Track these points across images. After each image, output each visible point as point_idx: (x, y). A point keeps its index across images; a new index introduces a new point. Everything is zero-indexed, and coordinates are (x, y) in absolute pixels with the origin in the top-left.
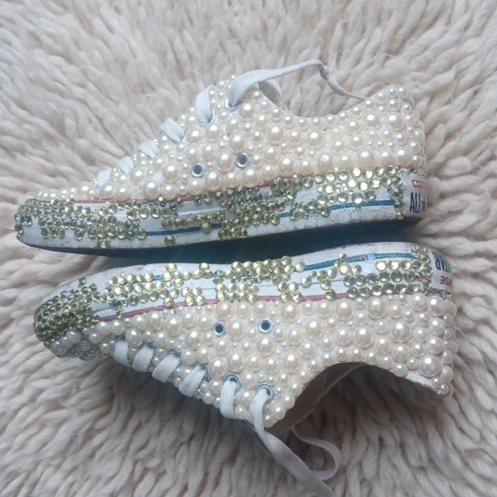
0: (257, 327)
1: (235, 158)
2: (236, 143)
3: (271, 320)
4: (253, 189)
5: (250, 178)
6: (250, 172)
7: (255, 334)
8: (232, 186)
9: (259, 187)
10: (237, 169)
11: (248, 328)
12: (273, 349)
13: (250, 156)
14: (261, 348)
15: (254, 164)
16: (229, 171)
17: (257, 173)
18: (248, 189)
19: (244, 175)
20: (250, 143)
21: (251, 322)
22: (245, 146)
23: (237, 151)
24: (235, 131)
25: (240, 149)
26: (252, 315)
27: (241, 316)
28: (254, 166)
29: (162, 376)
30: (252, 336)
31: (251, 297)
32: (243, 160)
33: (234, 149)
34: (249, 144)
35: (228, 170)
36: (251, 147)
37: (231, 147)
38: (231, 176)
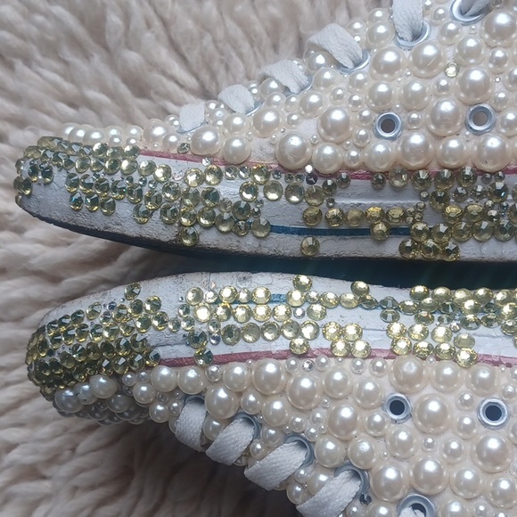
0: (474, 413)
1: (465, 112)
2: (473, 84)
3: (505, 402)
4: (494, 174)
5: (491, 152)
6: (493, 142)
7: (472, 425)
8: (453, 164)
9: (506, 171)
10: (468, 133)
11: (457, 413)
12: (508, 460)
13: (498, 112)
14: (485, 455)
15: (504, 127)
16: (450, 135)
17: (507, 146)
18: (483, 172)
19: (482, 146)
20: (499, 86)
21: (466, 403)
22: (490, 91)
23: (472, 99)
24: (472, 61)
25: (477, 96)
26: (463, 387)
27: (442, 387)
28: (503, 131)
29: (268, 478)
30: (467, 429)
32: (480, 115)
33: (467, 93)
34: (497, 90)
35: (449, 132)
36: (502, 95)
37: (463, 89)
38: (454, 144)
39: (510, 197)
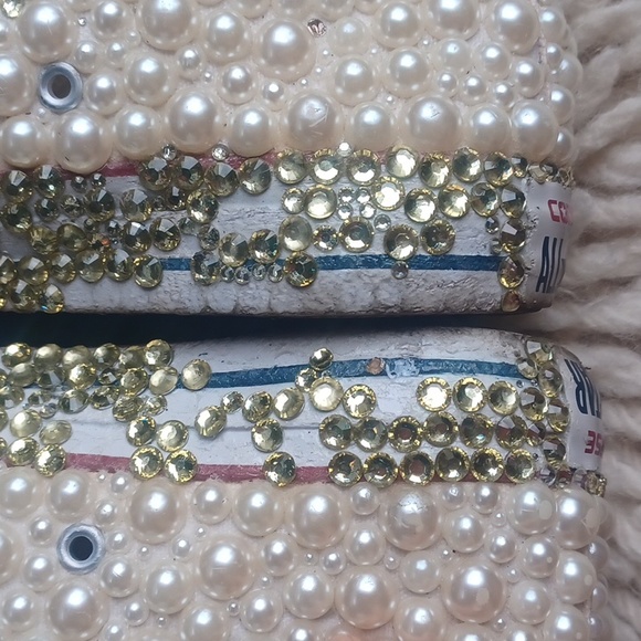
0: (53, 550)
1: (35, 75)
2: (42, 29)
3: (100, 530)
4: (87, 176)
5: (78, 142)
6: (81, 126)
7: (48, 570)
8: (26, 162)
9: (105, 172)
10: (42, 111)
11: (29, 550)
12: (100, 621)
13: (85, 75)
14: (62, 616)
15: (96, 101)
16: (16, 114)
17: (101, 132)
18: (72, 175)
19: (62, 131)
20: (85, 33)
21: (40, 535)
22: (69, 41)
23: (44, 55)
25: (52, 49)
26: (42, 510)
27: (9, 511)
28: (95, 107)
30: (39, 577)
31: (44, 457)
32: (61, 84)
33: (34, 45)
34: (82, 38)
35: (14, 109)
36: (86, 48)
37: (27, 40)
38: (21, 129)
39: (119, 214)
